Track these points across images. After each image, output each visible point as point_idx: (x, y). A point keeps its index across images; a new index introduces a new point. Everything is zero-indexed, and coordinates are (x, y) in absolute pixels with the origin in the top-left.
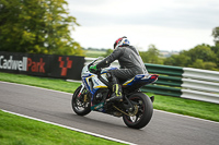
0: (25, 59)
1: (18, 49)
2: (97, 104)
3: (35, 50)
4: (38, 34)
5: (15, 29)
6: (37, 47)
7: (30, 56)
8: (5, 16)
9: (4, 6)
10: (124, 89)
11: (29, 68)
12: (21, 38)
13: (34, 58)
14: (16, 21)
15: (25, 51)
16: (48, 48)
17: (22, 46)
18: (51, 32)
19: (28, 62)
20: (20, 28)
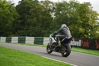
0: (80, 41)
1: (77, 36)
2: (53, 48)
3: (84, 37)
4: (86, 29)
5: (76, 27)
6: (85, 35)
7: (82, 40)
8: (71, 21)
9: (71, 17)
10: (62, 43)
11: (82, 45)
12: (78, 31)
13: (84, 40)
14: (76, 24)
15: (80, 37)
16: (90, 36)
17: (79, 35)
18: (92, 28)
19: (82, 42)
20: (78, 26)
